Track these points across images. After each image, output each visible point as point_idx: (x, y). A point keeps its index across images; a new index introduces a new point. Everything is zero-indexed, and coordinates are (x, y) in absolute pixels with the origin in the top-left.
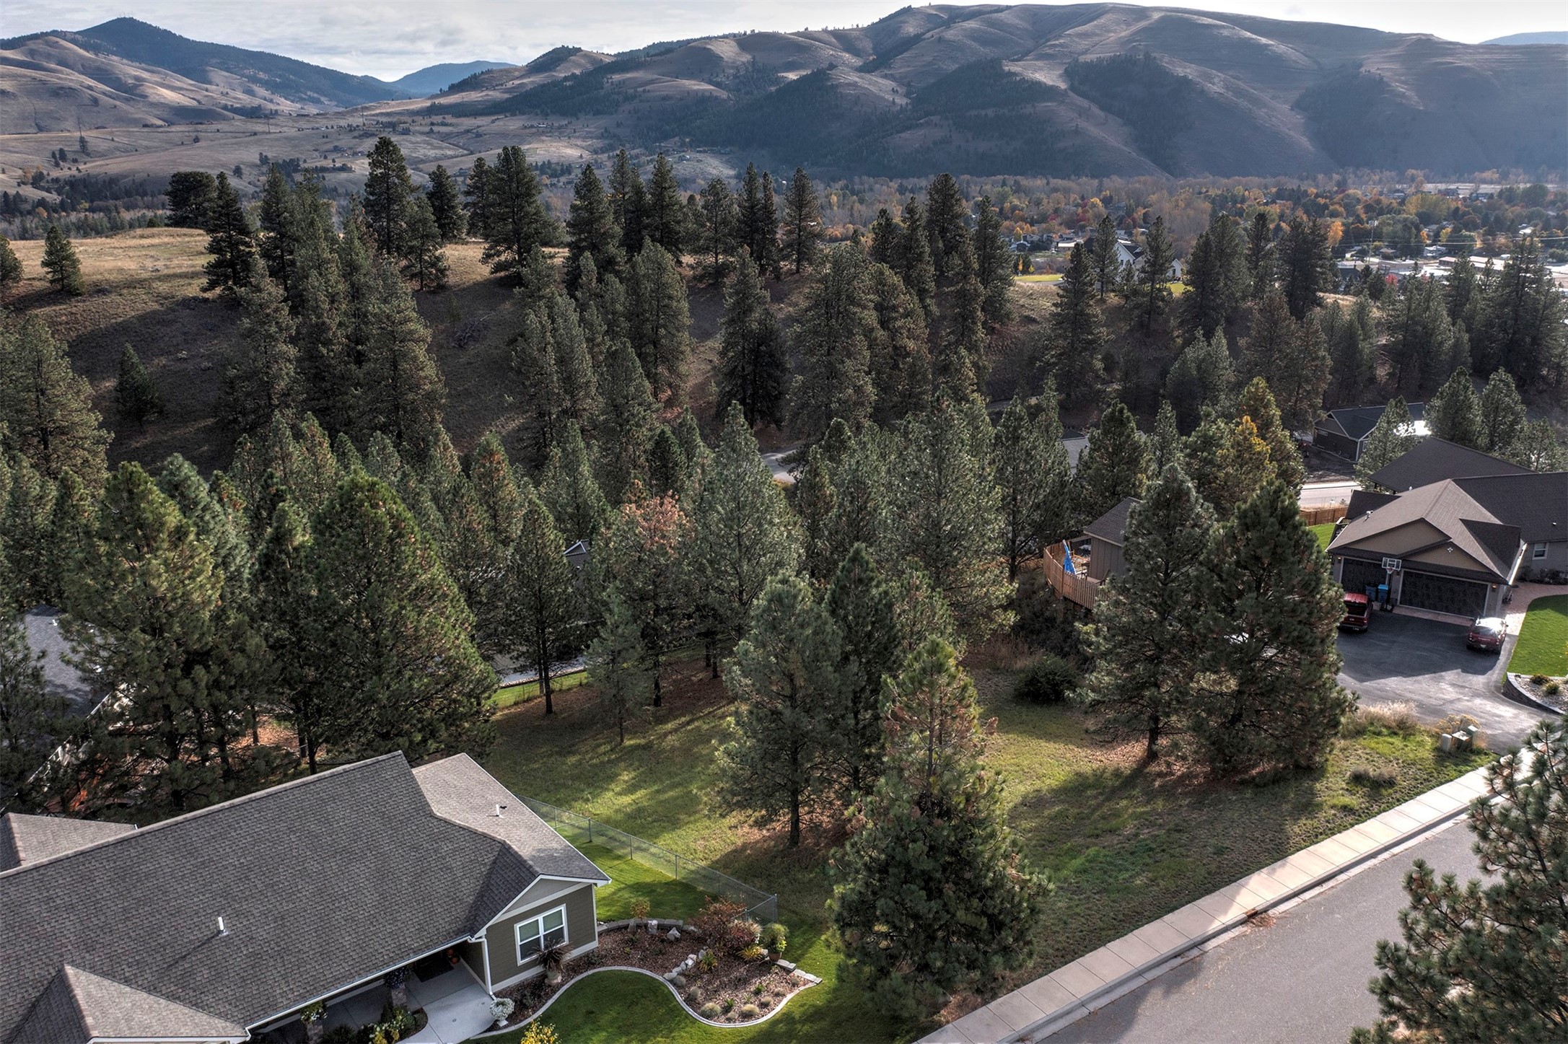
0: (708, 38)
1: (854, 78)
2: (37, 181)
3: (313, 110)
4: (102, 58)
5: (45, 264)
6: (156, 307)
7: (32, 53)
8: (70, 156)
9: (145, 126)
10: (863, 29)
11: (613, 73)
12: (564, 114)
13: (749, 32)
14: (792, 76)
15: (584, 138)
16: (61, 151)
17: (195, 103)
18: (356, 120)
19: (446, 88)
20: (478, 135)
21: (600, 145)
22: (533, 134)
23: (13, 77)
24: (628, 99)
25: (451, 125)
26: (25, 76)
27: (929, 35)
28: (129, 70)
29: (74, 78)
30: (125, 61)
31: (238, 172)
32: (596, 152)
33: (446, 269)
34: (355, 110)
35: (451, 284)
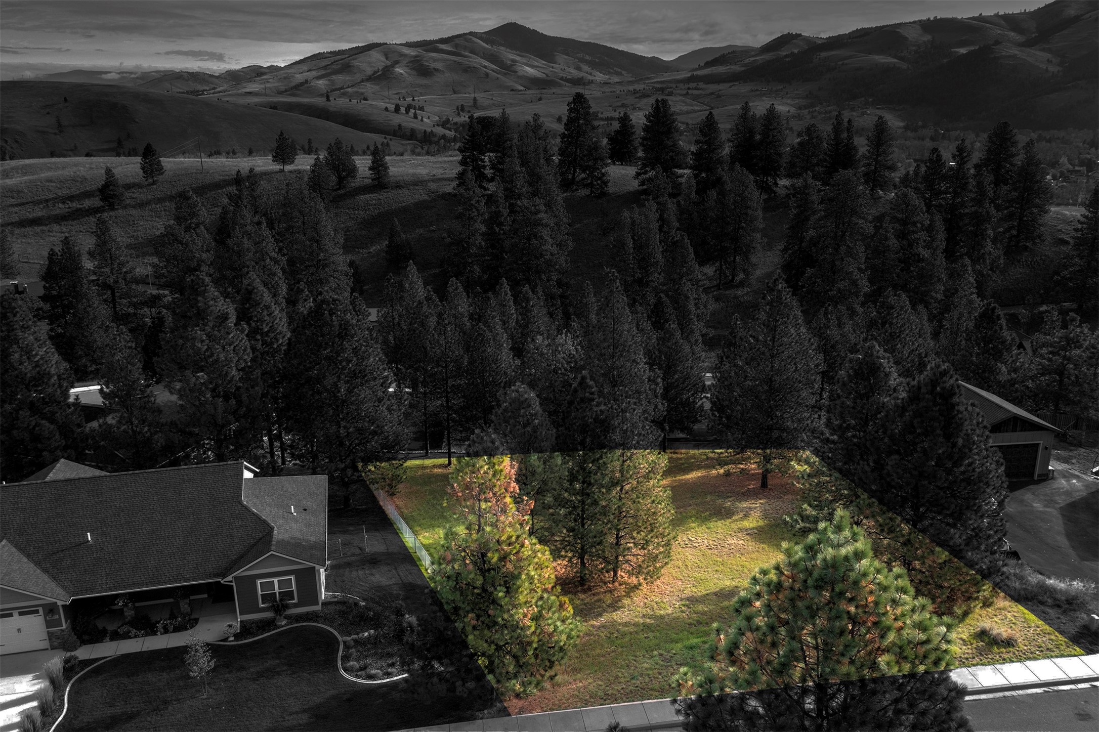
0: (900, 24)
1: (1015, 51)
2: (445, 124)
3: (616, 79)
4: (495, 48)
5: (370, 169)
6: (426, 197)
7: (456, 46)
8: (467, 109)
9: (512, 90)
10: (1030, 13)
11: (821, 51)
12: (781, 81)
13: (932, 19)
14: (963, 51)
15: (793, 98)
16: (462, 106)
18: (639, 87)
19: (702, 64)
20: (719, 96)
21: (804, 104)
22: (758, 95)
23: (444, 60)
24: (830, 70)
25: (701, 89)
26: (451, 60)
27: (1088, 16)
28: (509, 55)
29: (477, 61)
30: (508, 50)
31: (559, 119)
32: (800, 108)
33: (608, 181)
34: (641, 80)
35: (611, 192)
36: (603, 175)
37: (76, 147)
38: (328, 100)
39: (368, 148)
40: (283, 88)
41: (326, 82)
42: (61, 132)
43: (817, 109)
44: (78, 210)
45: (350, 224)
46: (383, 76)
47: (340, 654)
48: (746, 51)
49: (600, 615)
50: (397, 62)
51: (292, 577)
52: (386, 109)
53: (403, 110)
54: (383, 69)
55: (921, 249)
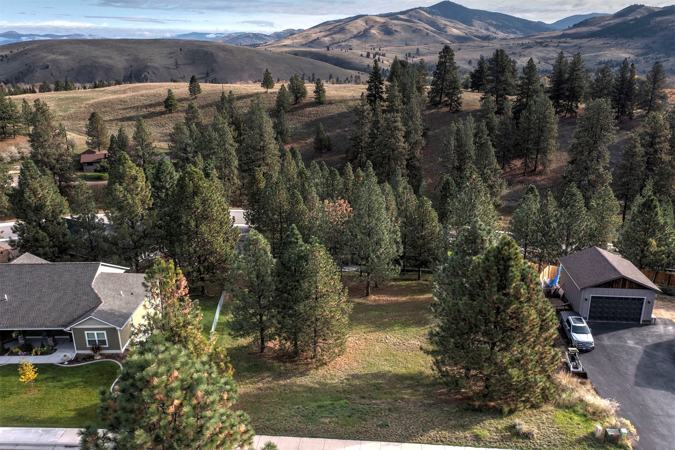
3: (512, 36)
4: (434, 17)
7: (410, 16)
8: (412, 56)
9: (442, 43)
11: (657, 17)
12: (626, 37)
15: (633, 49)
16: (409, 53)
17: (464, 34)
18: (525, 41)
19: (571, 26)
20: (580, 47)
21: (641, 52)
22: (608, 47)
23: (402, 25)
24: (662, 29)
25: (568, 43)
26: (405, 25)
28: (442, 21)
29: (422, 25)
30: (442, 18)
31: (470, 62)
32: (638, 56)
33: (461, 103)
34: (529, 36)
35: (463, 109)
36: (458, 98)
37: (184, 76)
38: (328, 50)
39: (347, 79)
40: (304, 43)
41: (330, 39)
42: (177, 68)
43: (650, 56)
44: (153, 113)
45: (298, 125)
46: (363, 35)
47: (117, 380)
48: (603, 17)
49: (290, 378)
50: (372, 27)
51: (105, 332)
52: (362, 55)
53: (372, 56)
54: (364, 31)
55: (663, 155)
